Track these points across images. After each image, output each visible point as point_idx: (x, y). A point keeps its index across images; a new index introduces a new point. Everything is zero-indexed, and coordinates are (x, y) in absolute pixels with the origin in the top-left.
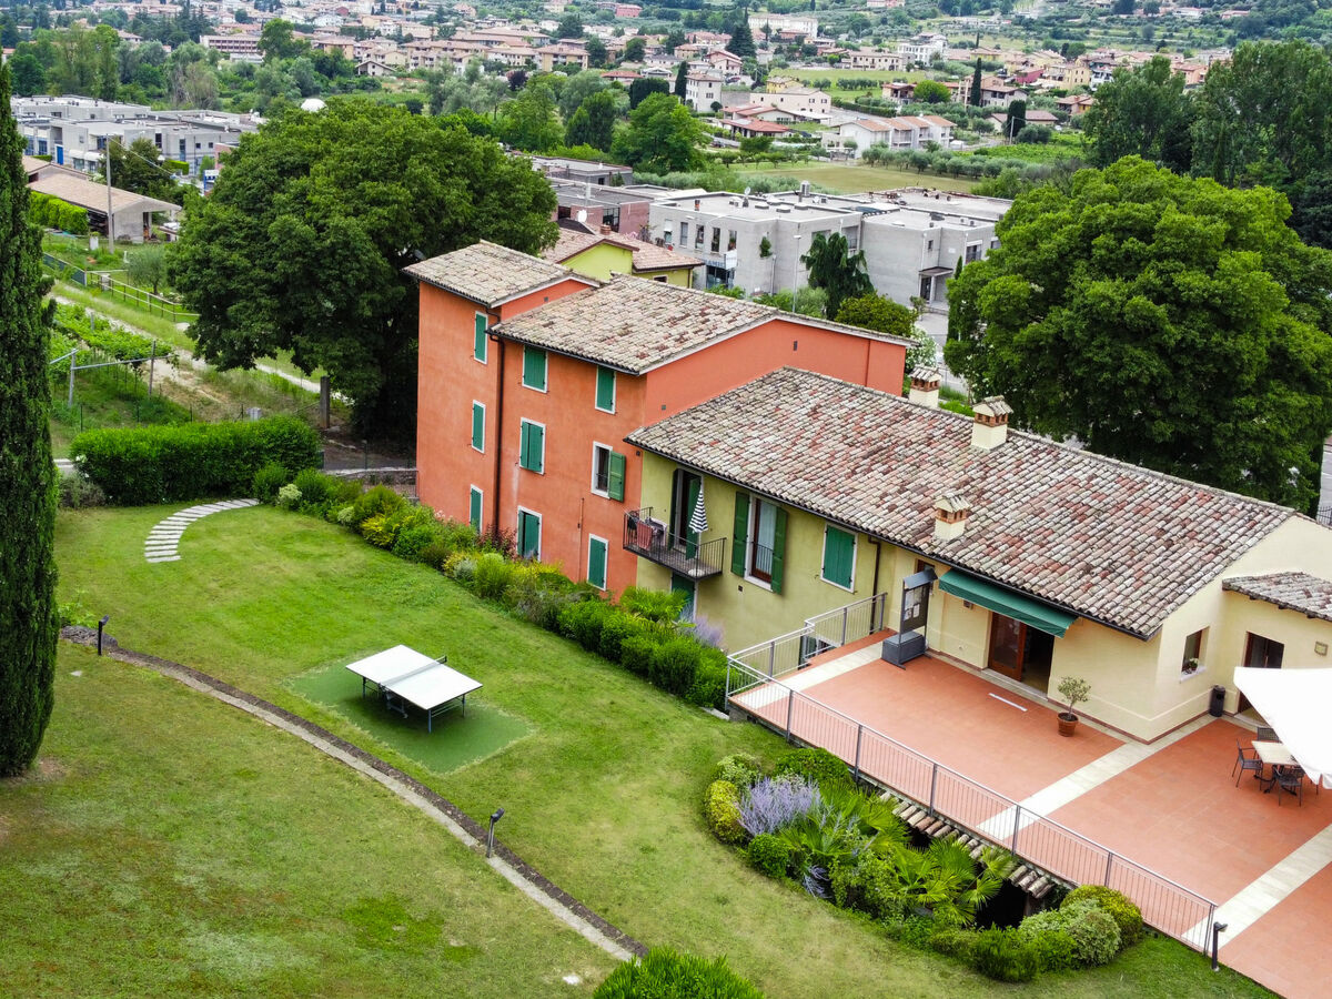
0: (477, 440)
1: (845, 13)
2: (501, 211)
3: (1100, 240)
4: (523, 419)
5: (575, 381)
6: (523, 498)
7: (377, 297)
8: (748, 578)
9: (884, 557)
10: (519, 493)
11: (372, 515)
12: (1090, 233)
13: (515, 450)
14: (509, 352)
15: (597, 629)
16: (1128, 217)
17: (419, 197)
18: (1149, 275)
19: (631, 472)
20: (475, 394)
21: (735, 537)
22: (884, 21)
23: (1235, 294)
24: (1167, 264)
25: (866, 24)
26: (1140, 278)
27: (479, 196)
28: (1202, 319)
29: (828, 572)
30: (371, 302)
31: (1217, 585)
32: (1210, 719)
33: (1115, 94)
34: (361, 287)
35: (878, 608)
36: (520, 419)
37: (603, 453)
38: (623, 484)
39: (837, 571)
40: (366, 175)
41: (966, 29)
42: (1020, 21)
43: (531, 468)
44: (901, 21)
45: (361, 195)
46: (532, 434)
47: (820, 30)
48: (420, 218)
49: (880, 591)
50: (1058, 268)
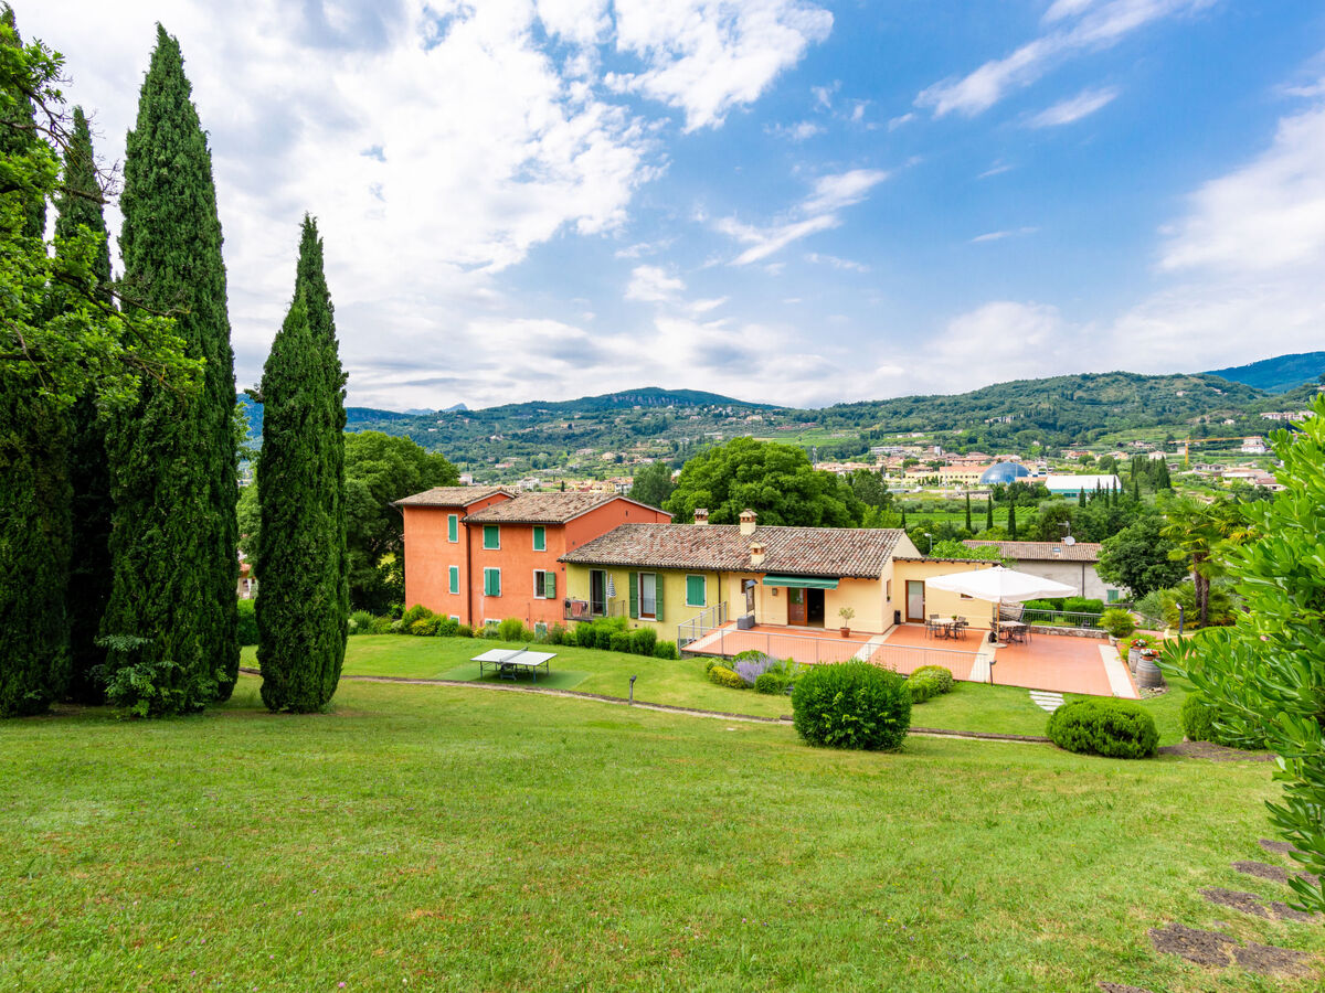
0: (454, 587)
1: (485, 471)
2: (436, 478)
3: (741, 467)
4: (485, 568)
5: (518, 538)
6: (487, 613)
7: (373, 525)
8: (640, 618)
9: (723, 583)
10: (485, 611)
11: (418, 619)
12: (734, 467)
13: (481, 587)
14: (473, 533)
15: (593, 634)
16: (751, 456)
17: (395, 468)
18: (767, 478)
19: (559, 581)
20: (450, 562)
21: (631, 598)
22: (505, 474)
23: (808, 482)
24: (776, 473)
25: (497, 476)
26: (765, 480)
27: (422, 471)
28: (795, 495)
29: (689, 601)
30: (370, 528)
31: (891, 559)
32: (896, 626)
33: (642, 480)
34: (364, 519)
35: (723, 610)
36: (483, 569)
37: (540, 576)
38: (555, 588)
39: (696, 598)
40: (360, 459)
41: (546, 475)
42: (571, 469)
43: (493, 594)
44: (514, 473)
45: (360, 468)
46: (494, 575)
47: (474, 480)
48: (394, 481)
49: (723, 601)
50: (722, 483)
